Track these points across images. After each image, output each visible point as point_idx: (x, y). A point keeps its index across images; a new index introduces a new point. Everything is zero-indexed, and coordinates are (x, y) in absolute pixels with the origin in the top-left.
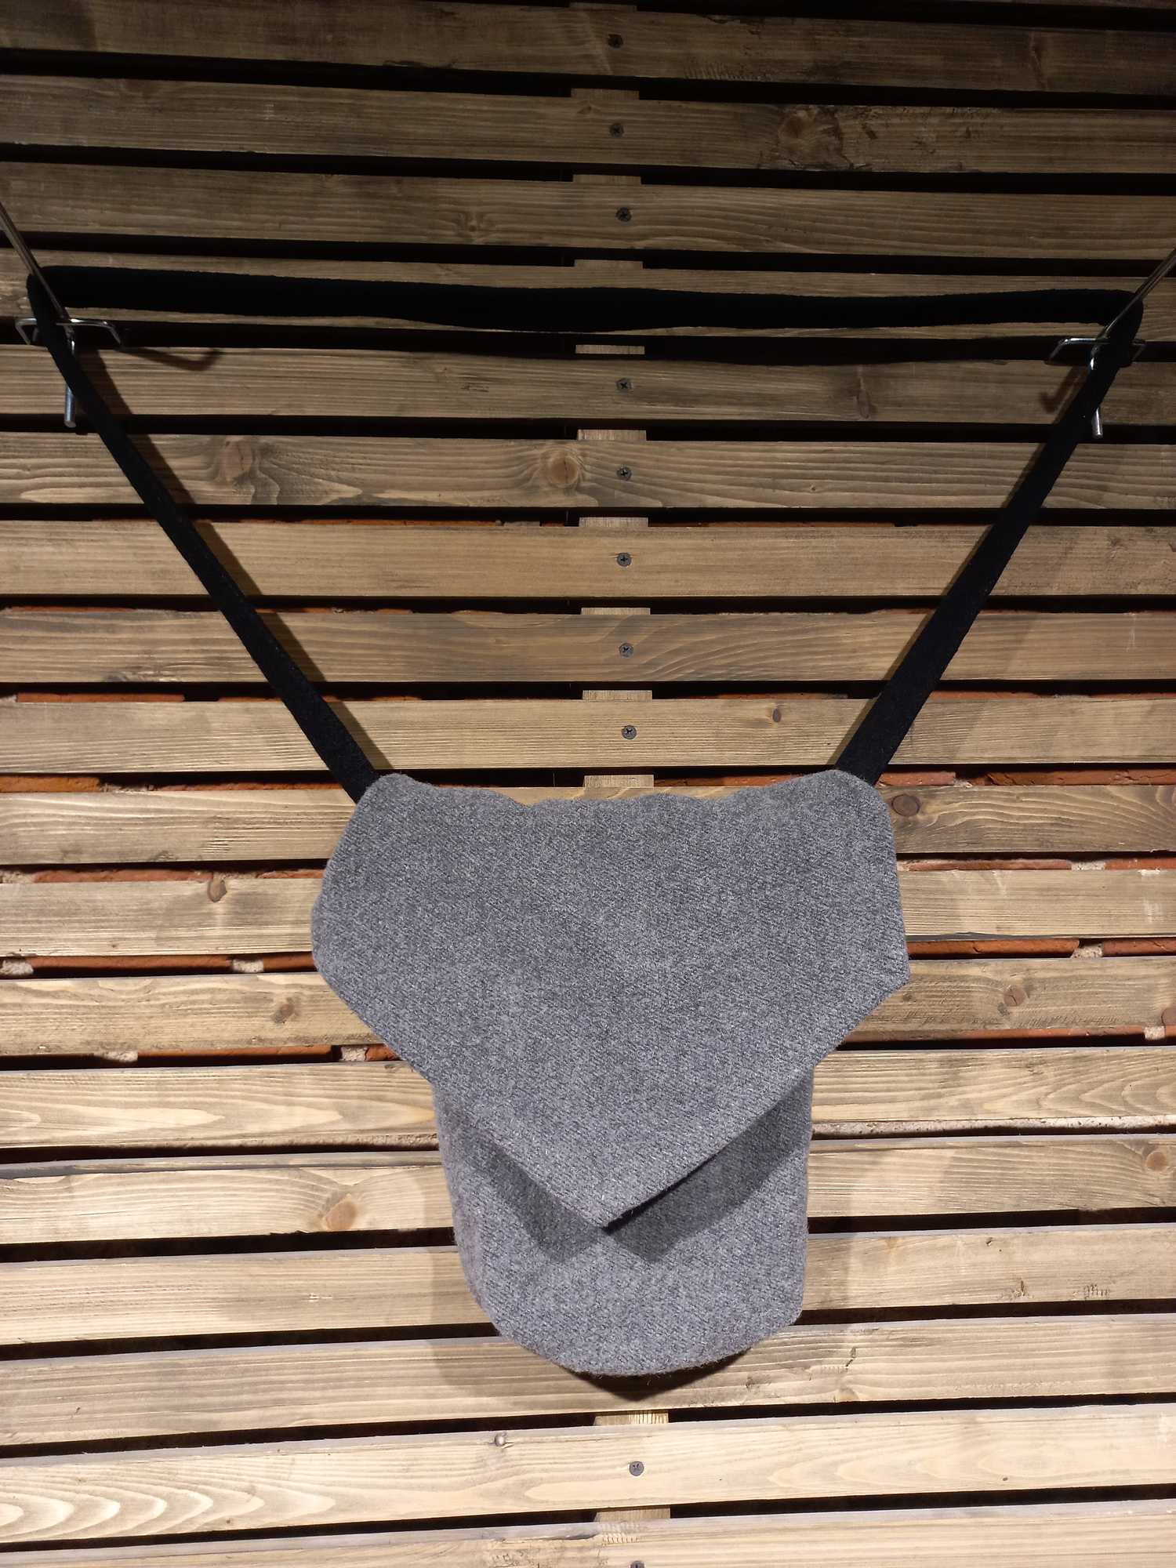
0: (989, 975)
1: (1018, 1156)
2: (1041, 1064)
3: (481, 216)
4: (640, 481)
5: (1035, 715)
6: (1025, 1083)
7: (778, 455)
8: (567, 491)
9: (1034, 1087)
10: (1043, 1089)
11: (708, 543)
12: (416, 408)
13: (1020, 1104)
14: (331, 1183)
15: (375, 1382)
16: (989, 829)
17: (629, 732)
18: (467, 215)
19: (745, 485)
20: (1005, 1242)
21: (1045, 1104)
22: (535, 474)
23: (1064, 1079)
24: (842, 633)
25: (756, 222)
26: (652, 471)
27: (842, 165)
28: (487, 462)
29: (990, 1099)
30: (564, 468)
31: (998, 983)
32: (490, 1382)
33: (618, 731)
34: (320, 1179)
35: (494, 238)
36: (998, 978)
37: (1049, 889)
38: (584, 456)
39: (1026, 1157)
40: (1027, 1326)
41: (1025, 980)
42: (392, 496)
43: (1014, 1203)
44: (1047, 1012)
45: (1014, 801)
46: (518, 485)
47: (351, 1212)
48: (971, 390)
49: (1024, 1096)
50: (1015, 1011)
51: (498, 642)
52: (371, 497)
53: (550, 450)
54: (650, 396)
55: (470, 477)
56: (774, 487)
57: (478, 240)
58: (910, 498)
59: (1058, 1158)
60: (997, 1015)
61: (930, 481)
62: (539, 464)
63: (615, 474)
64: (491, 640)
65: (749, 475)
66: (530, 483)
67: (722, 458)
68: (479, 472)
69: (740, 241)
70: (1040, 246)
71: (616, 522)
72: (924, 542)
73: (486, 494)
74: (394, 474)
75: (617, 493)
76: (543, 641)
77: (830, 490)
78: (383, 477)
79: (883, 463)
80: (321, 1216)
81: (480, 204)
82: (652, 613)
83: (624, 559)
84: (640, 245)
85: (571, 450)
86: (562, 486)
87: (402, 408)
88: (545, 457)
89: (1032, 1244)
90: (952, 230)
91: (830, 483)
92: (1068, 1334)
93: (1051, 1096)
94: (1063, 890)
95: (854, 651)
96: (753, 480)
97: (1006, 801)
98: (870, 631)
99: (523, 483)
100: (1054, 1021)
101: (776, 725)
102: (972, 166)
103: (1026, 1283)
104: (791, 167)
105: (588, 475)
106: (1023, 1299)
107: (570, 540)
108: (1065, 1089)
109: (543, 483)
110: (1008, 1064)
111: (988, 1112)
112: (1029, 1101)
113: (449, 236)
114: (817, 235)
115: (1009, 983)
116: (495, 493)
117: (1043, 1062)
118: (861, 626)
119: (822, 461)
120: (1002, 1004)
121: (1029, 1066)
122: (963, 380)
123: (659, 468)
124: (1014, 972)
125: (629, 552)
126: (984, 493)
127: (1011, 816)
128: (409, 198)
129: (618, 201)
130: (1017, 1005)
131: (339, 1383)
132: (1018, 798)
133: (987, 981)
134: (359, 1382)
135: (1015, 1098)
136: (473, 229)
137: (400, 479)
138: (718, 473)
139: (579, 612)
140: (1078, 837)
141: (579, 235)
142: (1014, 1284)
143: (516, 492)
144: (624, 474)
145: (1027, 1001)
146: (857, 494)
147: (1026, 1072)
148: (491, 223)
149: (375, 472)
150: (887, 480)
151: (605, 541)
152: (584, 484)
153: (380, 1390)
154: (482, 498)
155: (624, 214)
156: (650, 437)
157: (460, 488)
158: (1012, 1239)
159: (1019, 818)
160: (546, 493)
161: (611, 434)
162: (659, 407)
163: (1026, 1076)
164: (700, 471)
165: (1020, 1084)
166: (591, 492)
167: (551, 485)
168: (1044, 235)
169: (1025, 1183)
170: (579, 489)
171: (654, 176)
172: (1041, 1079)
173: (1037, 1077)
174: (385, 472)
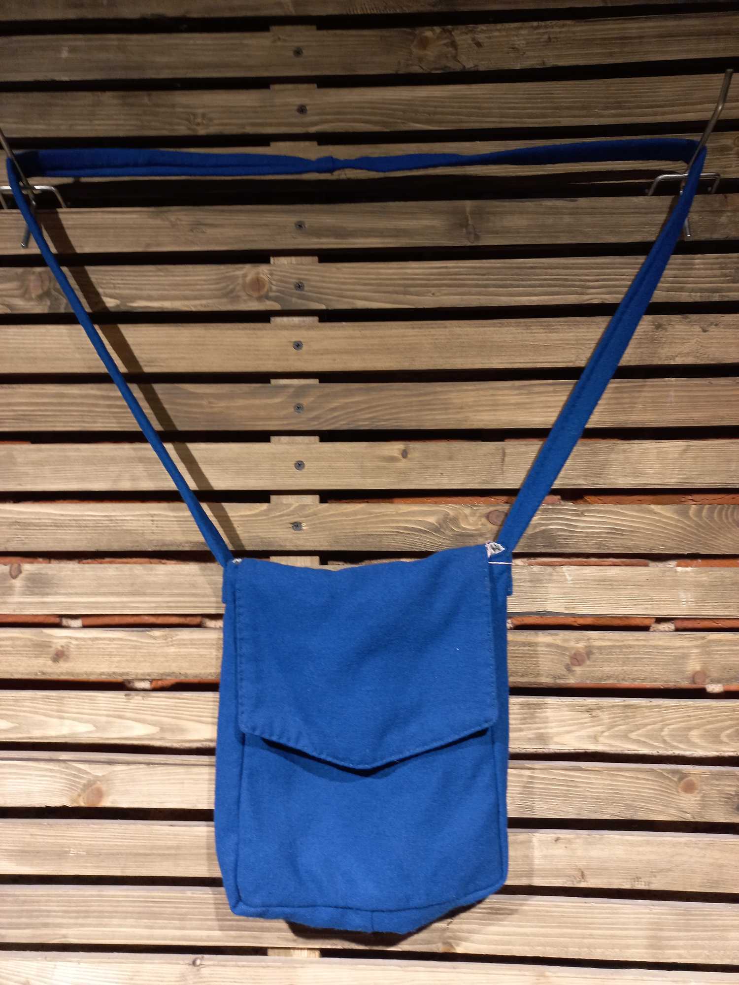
0: (559, 642)
1: (580, 777)
2: (599, 709)
3: (204, 116)
4: (310, 291)
5: (595, 453)
6: (586, 723)
7: (409, 271)
8: (260, 299)
9: (594, 726)
10: (599, 728)
11: (357, 333)
12: (158, 245)
13: (580, 738)
14: (88, 773)
15: (112, 915)
16: (560, 536)
17: (299, 465)
18: (195, 115)
19: (384, 292)
20: (569, 841)
21: (601, 739)
22: (238, 288)
23: (615, 722)
24: (452, 395)
25: (394, 110)
26: (319, 284)
27: (457, 67)
28: (205, 280)
29: (559, 734)
30: (257, 284)
31: (565, 649)
32: (191, 919)
33: (292, 464)
34: (80, 770)
35: (213, 130)
36: (566, 645)
37: (604, 581)
38: (271, 274)
39: (587, 778)
40: (586, 905)
41: (586, 647)
42: (140, 304)
43: (577, 812)
44: (602, 671)
45: (579, 516)
46: (225, 295)
47: (100, 794)
48: (550, 220)
49: (583, 733)
50: (578, 669)
51: (210, 403)
52: (126, 306)
53: (247, 272)
54: (318, 232)
55: (193, 290)
56: (406, 293)
57: (202, 131)
58: (503, 298)
59: (611, 780)
60: (565, 672)
61: (518, 286)
62: (240, 281)
63: (292, 286)
64: (204, 402)
65: (387, 285)
66: (234, 294)
67: (368, 274)
68: (199, 287)
69: (384, 123)
70: (602, 116)
71: (296, 320)
72: (513, 329)
73: (204, 302)
74: (141, 290)
75: (294, 300)
76: (241, 402)
77: (446, 295)
78: (134, 292)
79: (484, 275)
80: (79, 795)
81: (204, 107)
82: (320, 382)
83: (298, 345)
84: (313, 130)
85: (263, 270)
86: (256, 295)
87: (148, 245)
88: (245, 276)
89: (590, 844)
90: (538, 108)
91: (446, 290)
92: (617, 913)
93: (606, 734)
94: (616, 581)
95: (461, 408)
96: (391, 289)
97: (573, 515)
98: (472, 393)
99: (229, 294)
100: (608, 677)
101: (404, 460)
102: (552, 62)
103: (585, 872)
104: (421, 71)
105: (274, 288)
106: (583, 885)
107: (259, 333)
108: (616, 729)
109: (242, 294)
110: (572, 708)
111: (557, 743)
112: (589, 737)
113: (182, 130)
114: (437, 117)
115: (573, 648)
116: (210, 301)
117: (600, 708)
118: (467, 390)
119: (440, 274)
120: (568, 664)
121: (589, 710)
122: (544, 214)
123: (324, 282)
124: (578, 640)
125: (302, 340)
126: (558, 294)
127: (576, 527)
128: (158, 106)
129: (298, 101)
130: (579, 665)
131: (87, 914)
132: (582, 513)
133: (558, 647)
134: (101, 914)
135: (578, 734)
136: (198, 124)
137: (145, 293)
138: (365, 284)
139: (269, 382)
140: (630, 543)
141: (271, 125)
142: (576, 873)
143: (224, 300)
144: (299, 286)
145: (588, 663)
146: (465, 297)
147: (587, 715)
148: (211, 120)
149: (130, 289)
150: (486, 286)
151: (285, 333)
152: (271, 294)
153: (115, 921)
154: (201, 305)
155: (302, 110)
156: (321, 261)
157: (186, 298)
158: (575, 839)
159: (583, 528)
160: (245, 301)
161: (294, 260)
162: (324, 240)
163: (586, 718)
164: (354, 284)
165: (582, 723)
166: (275, 300)
167: (249, 295)
168: (607, 108)
169: (586, 797)
170: (267, 298)
171: (326, 82)
172: (599, 721)
173: (596, 719)
174: (136, 289)
